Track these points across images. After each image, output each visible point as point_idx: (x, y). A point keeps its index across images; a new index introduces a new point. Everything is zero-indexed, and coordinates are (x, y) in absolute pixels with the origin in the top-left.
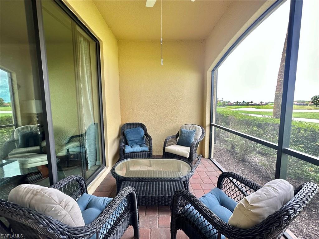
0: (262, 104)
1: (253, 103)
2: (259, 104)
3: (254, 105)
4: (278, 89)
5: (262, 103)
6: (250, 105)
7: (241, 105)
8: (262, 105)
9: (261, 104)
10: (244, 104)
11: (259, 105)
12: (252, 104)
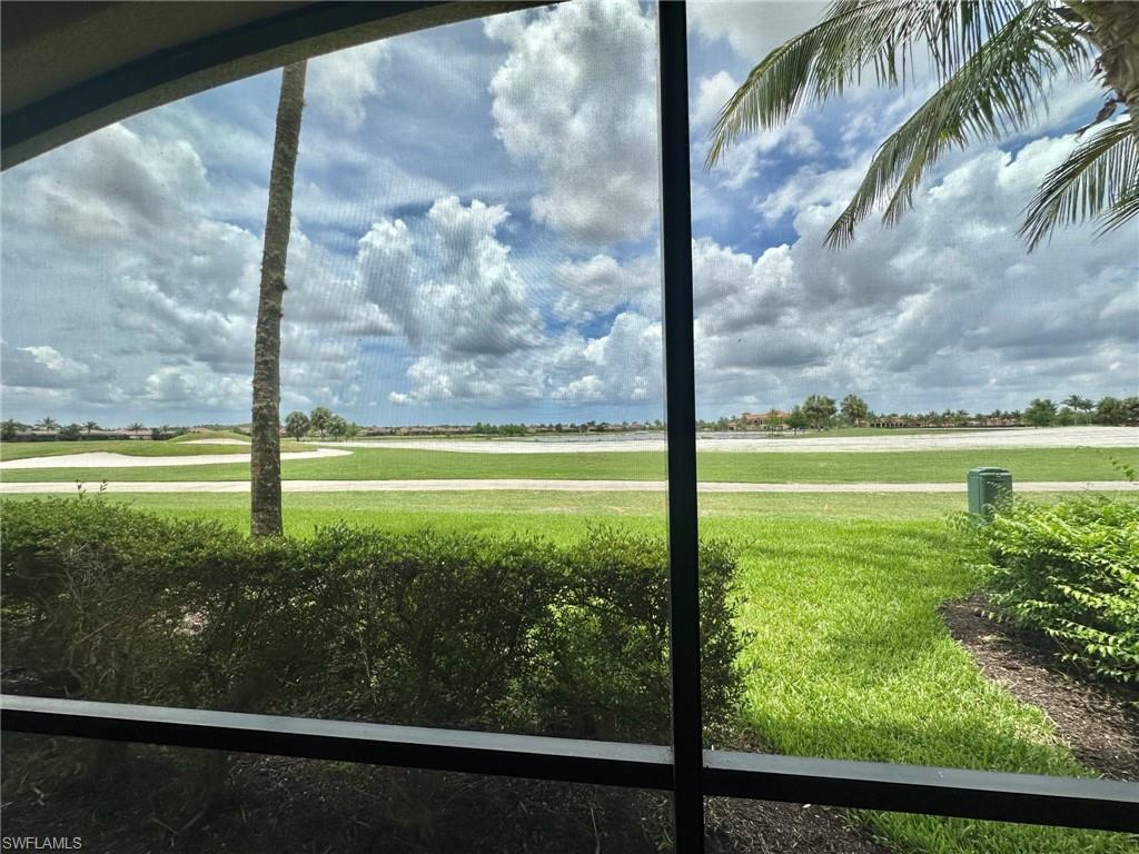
0: (140, 433)
1: (97, 428)
2: (128, 433)
3: (105, 438)
4: (260, 389)
5: (136, 428)
6: (84, 438)
7: (34, 439)
8: (141, 438)
9: (134, 433)
10: (51, 432)
11: (126, 437)
12: (93, 431)
